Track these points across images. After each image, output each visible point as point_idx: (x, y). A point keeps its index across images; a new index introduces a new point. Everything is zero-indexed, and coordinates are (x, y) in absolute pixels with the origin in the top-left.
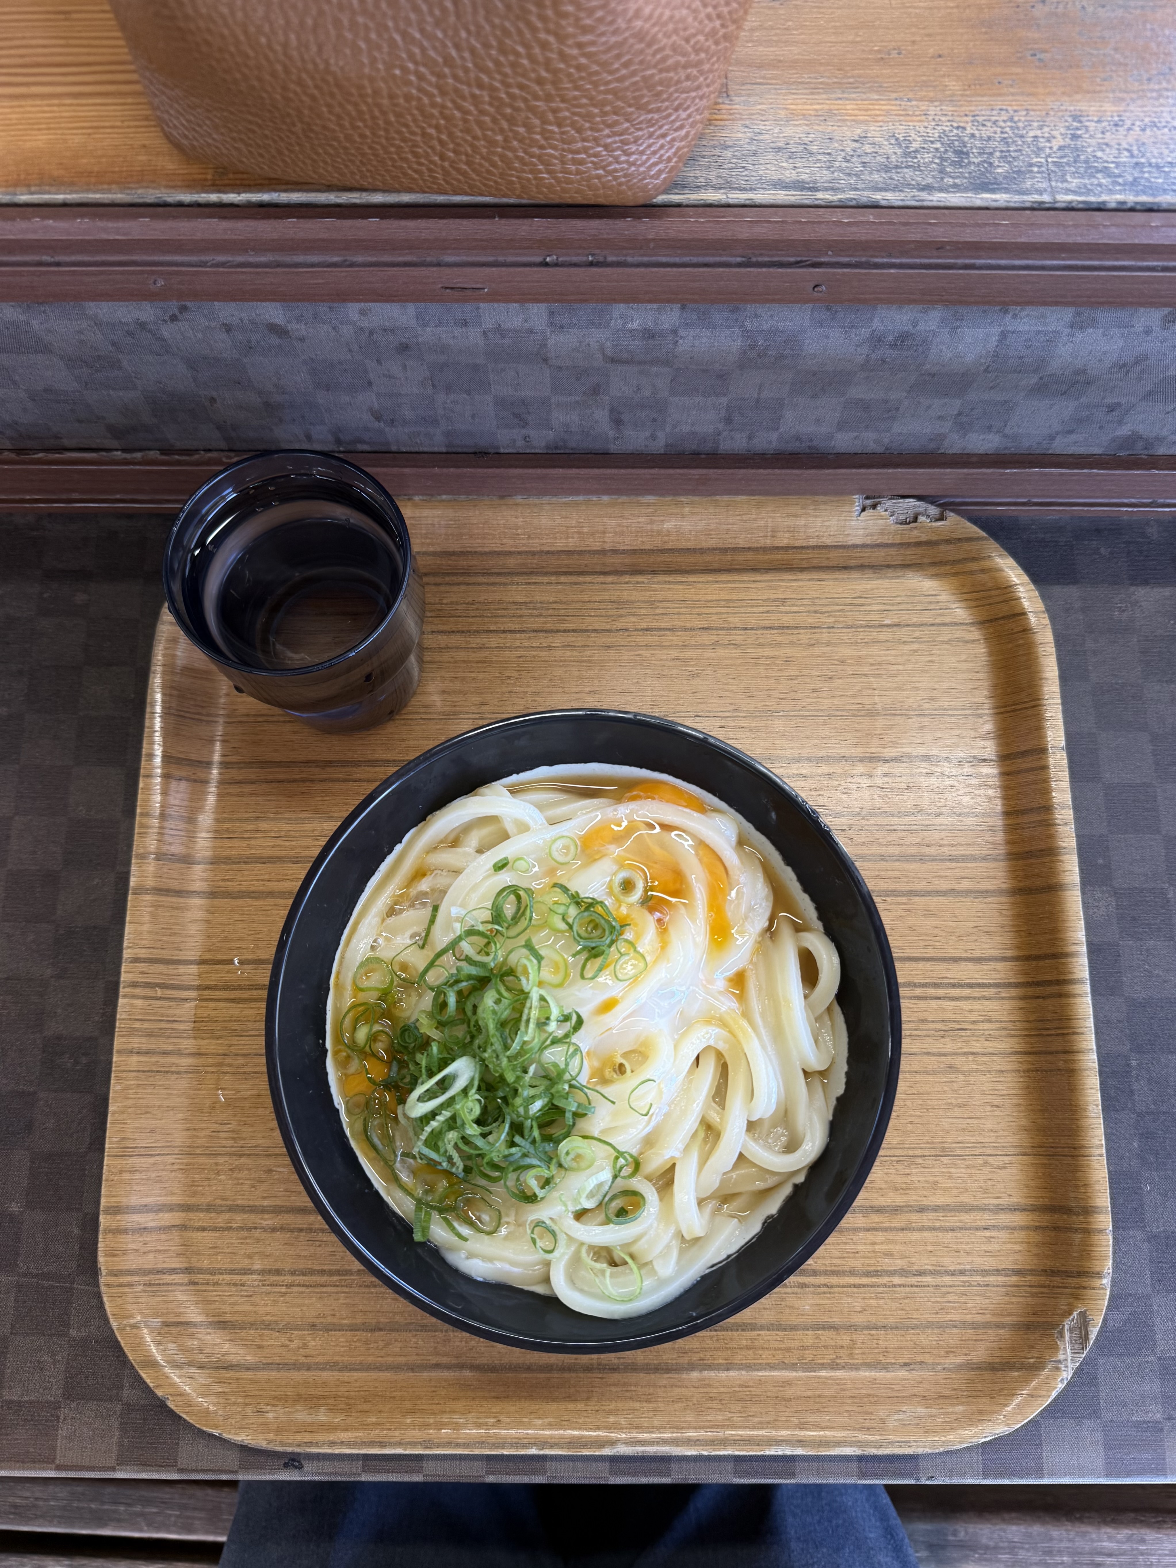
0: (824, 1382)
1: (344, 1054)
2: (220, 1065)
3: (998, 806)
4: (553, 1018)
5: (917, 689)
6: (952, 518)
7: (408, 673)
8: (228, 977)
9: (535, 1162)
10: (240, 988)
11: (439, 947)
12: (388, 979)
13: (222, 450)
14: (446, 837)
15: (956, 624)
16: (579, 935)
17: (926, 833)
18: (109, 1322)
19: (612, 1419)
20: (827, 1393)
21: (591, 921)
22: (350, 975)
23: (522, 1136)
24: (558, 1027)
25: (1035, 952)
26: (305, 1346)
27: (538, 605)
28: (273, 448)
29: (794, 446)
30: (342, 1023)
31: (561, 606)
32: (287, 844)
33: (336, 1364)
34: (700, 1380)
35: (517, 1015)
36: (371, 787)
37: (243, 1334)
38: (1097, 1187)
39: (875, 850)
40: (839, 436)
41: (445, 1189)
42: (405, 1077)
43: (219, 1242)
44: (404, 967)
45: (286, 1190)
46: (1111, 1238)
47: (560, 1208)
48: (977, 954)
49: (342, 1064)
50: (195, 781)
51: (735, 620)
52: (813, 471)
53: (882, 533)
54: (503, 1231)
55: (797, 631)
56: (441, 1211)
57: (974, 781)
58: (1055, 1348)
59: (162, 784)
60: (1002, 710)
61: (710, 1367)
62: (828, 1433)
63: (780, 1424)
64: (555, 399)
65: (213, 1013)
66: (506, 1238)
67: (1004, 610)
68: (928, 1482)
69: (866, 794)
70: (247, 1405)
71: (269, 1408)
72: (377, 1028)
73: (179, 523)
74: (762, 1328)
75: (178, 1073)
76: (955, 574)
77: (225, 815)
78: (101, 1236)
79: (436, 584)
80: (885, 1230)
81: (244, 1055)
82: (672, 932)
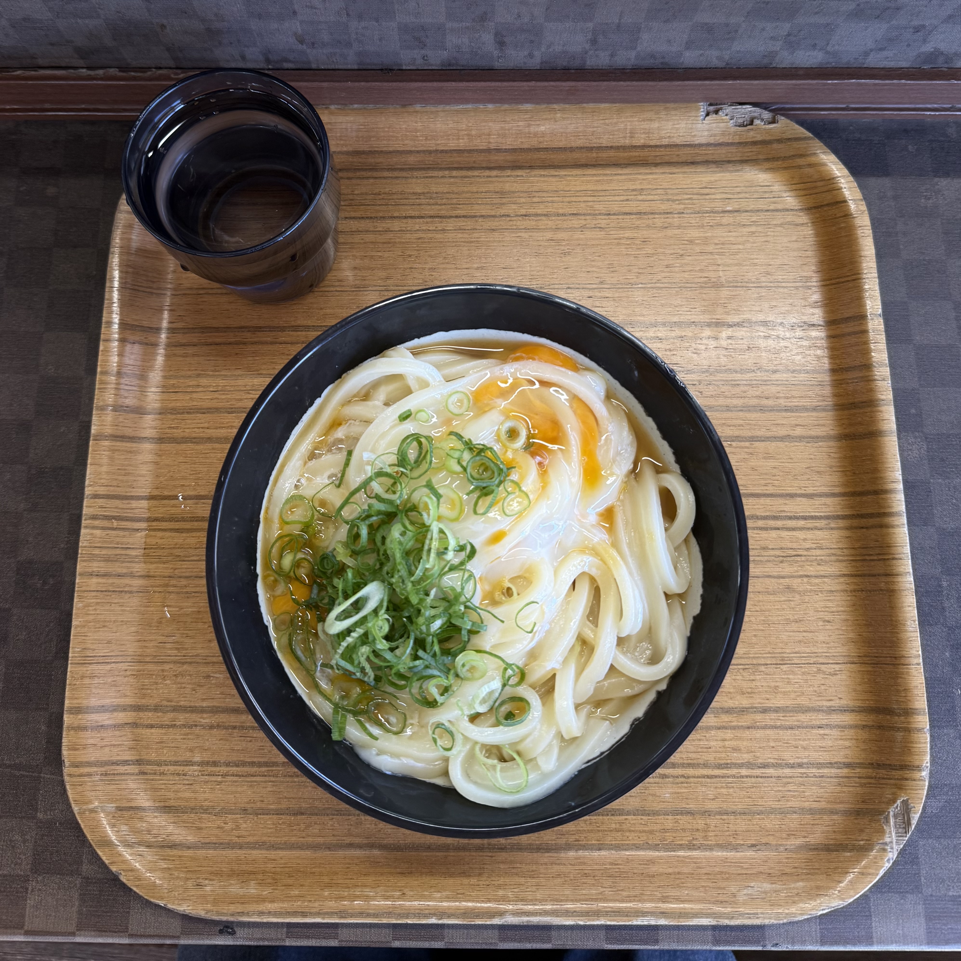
0: (682, 860)
1: (272, 578)
2: (167, 585)
3: (826, 364)
4: (450, 548)
5: (755, 265)
6: (783, 121)
7: (325, 252)
8: (173, 511)
9: (436, 672)
10: (183, 520)
11: (354, 486)
12: (309, 514)
13: (170, 68)
14: (358, 393)
15: (787, 210)
16: (472, 476)
17: (764, 387)
18: (71, 807)
19: (501, 893)
20: (685, 870)
21: (482, 464)
22: (278, 510)
23: (425, 650)
24: (455, 556)
25: (859, 489)
26: (238, 828)
27: (435, 195)
28: (214, 66)
29: (648, 62)
30: (270, 552)
31: (453, 196)
32: (224, 397)
33: (264, 843)
34: (576, 859)
35: (420, 546)
36: (295, 350)
37: (185, 817)
38: (916, 692)
39: (721, 401)
40: (687, 54)
41: (359, 695)
42: (323, 599)
43: (165, 737)
44: (323, 503)
45: (222, 693)
46: (928, 736)
47: (457, 712)
48: (810, 491)
49: (271, 587)
50: (147, 344)
51: (600, 207)
52: (665, 83)
53: (723, 134)
54: (409, 731)
55: (652, 216)
56: (355, 714)
57: (805, 343)
58: (882, 832)
59: (119, 347)
60: (828, 282)
61: (584, 847)
62: (686, 906)
63: (646, 898)
64: (449, 25)
65: (160, 541)
66: (411, 737)
67: (828, 198)
68: (773, 949)
69: (714, 353)
70: (188, 879)
71: (207, 882)
72: (300, 555)
73: (136, 130)
74: (628, 813)
75: (131, 592)
76: (785, 168)
77: (171, 373)
78: (64, 733)
79: (349, 178)
80: (734, 728)
81: (186, 577)
82: (551, 474)
